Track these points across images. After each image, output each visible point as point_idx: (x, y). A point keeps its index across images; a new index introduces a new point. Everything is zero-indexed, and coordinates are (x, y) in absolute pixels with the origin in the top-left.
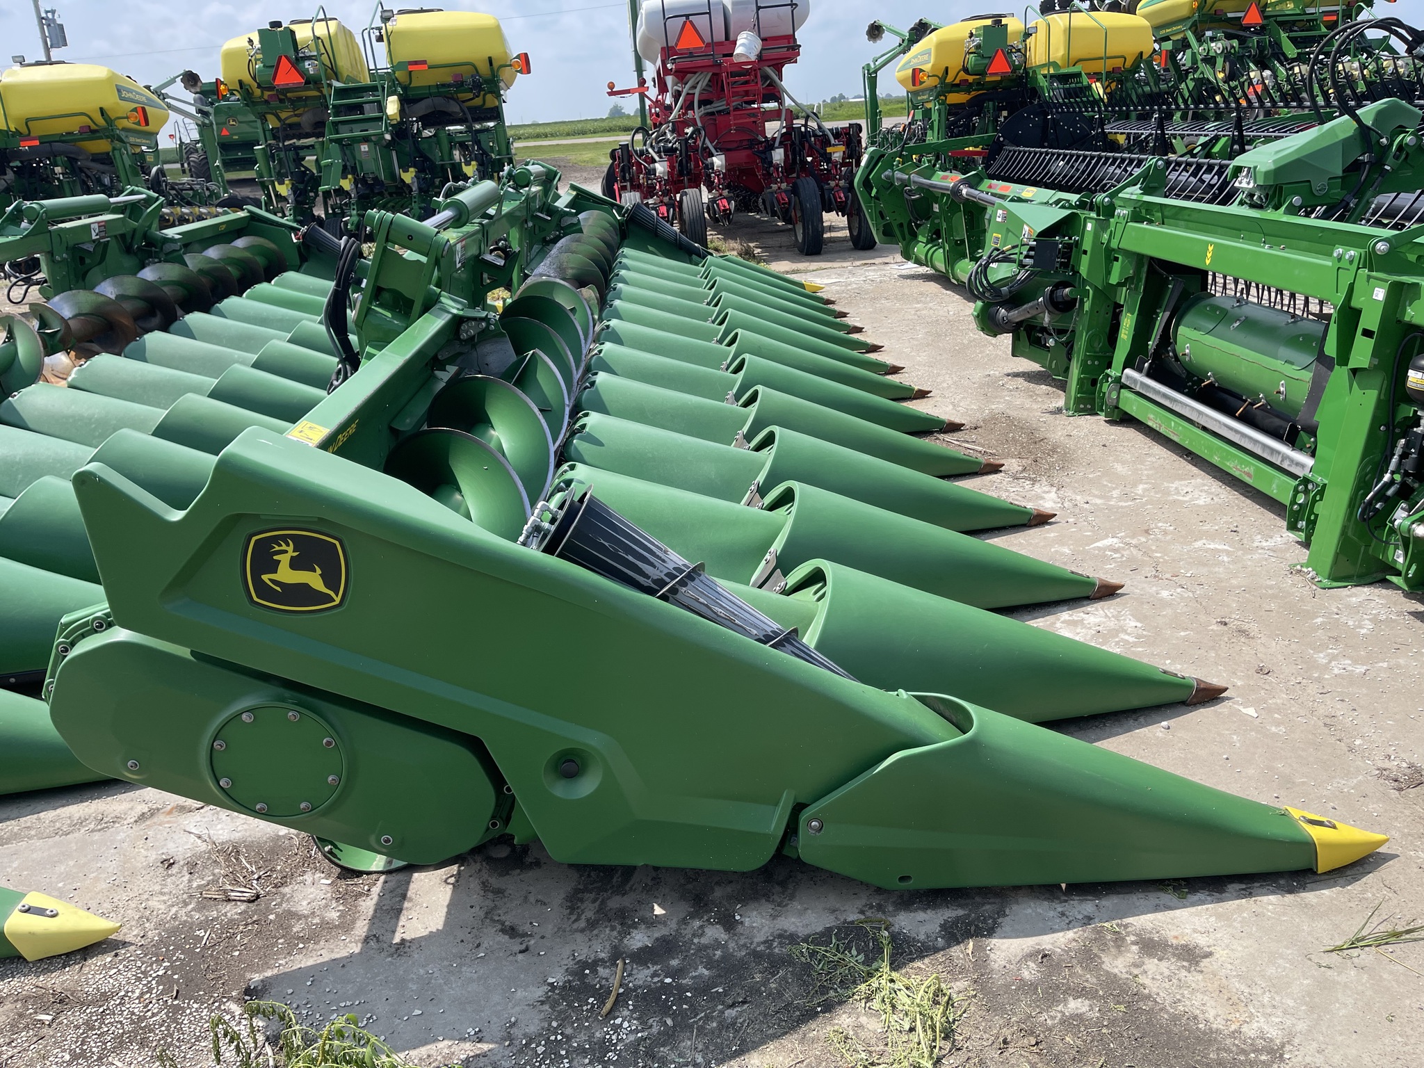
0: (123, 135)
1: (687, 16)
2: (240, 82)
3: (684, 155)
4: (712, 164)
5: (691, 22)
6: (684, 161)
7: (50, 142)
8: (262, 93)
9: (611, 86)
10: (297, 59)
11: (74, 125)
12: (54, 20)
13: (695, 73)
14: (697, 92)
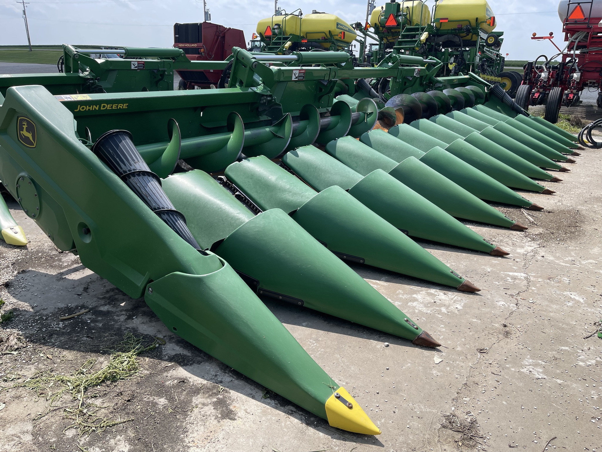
0: (335, 42)
1: (579, 3)
2: (376, 24)
3: (561, 71)
4: (573, 76)
5: (580, 6)
6: (560, 74)
7: (311, 42)
8: (383, 29)
9: (534, 34)
10: (397, 16)
11: (320, 36)
12: (373, 4)
13: (578, 31)
14: (577, 41)
